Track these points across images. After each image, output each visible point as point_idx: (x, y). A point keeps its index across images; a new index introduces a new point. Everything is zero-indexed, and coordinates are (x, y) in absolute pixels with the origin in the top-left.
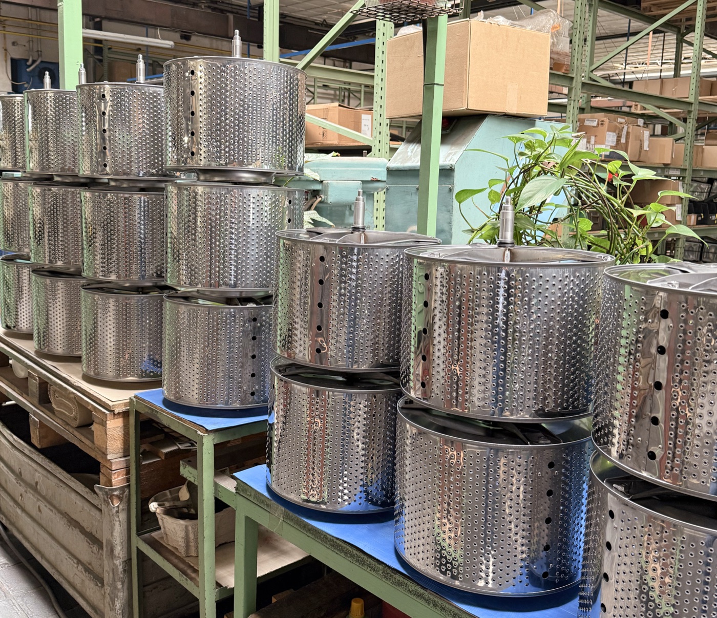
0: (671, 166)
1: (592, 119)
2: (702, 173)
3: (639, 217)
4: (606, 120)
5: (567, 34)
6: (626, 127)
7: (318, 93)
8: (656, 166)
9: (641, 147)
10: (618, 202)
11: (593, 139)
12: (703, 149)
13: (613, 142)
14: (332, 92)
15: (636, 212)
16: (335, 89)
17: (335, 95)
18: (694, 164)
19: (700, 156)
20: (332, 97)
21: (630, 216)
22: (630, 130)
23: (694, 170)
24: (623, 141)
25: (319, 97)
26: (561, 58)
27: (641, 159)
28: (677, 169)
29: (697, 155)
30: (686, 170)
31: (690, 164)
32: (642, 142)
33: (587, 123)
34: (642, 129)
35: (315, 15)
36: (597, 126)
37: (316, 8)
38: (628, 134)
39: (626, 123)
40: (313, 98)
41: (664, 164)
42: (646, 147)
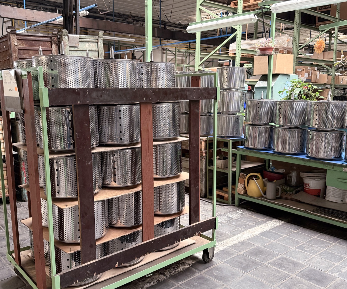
0: (327, 84)
1: (300, 69)
2: (338, 86)
3: (314, 95)
4: (305, 69)
5: (291, 42)
6: (311, 71)
7: (177, 54)
8: (322, 84)
9: (316, 78)
10: (311, 92)
11: (300, 75)
12: (339, 77)
13: (307, 76)
14: (182, 53)
15: (314, 94)
16: (183, 52)
17: (183, 55)
18: (335, 83)
19: (338, 80)
20: (182, 56)
21: (313, 95)
22: (313, 72)
23: (335, 85)
24: (310, 76)
25: (177, 56)
26: (290, 50)
27: (317, 82)
28: (329, 85)
29: (336, 79)
30: (332, 85)
31: (334, 83)
32: (316, 76)
33: (298, 70)
34: (317, 71)
35: (176, 21)
36: (302, 71)
37: (177, 18)
38: (312, 73)
39: (311, 69)
40: (175, 57)
41: (324, 83)
42: (318, 78)
